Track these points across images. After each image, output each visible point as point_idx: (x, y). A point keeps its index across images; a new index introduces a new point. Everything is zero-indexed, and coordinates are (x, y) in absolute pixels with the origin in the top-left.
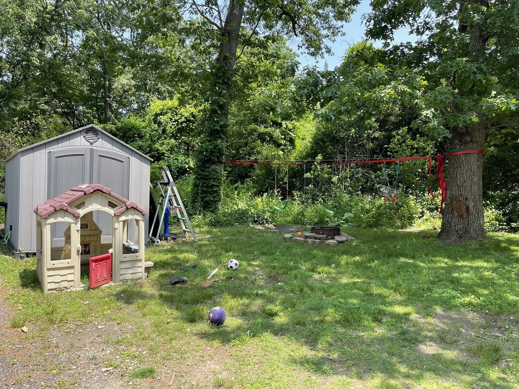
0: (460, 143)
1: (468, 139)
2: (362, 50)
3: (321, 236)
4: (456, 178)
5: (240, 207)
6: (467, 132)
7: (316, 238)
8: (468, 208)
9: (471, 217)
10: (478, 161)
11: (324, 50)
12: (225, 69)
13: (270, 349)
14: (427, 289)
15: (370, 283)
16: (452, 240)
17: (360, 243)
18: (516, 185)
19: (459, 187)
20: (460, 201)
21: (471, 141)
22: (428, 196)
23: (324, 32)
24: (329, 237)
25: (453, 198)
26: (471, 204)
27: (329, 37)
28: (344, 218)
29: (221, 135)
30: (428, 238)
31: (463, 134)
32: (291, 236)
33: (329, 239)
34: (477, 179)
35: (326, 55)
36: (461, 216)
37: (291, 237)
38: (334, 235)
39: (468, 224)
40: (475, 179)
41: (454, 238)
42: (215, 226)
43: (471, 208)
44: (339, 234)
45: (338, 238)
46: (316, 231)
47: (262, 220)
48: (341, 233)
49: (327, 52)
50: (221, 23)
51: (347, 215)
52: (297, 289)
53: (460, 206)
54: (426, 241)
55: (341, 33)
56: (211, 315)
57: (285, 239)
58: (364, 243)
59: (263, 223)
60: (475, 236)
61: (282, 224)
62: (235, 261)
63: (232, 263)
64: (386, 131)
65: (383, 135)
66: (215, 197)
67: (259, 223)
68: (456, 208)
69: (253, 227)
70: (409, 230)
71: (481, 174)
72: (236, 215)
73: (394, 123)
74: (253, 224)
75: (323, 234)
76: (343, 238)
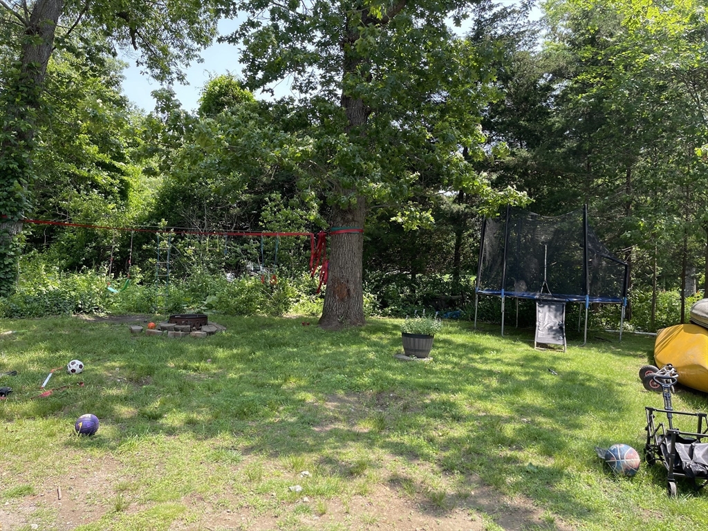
0: (342, 221)
1: (350, 217)
2: (227, 86)
3: (183, 326)
4: (339, 258)
5: (50, 288)
6: (349, 209)
7: (176, 330)
8: (349, 290)
9: (352, 301)
10: (359, 241)
11: (174, 76)
12: (31, 82)
13: (167, 449)
14: (317, 376)
15: (257, 376)
16: (333, 325)
17: (233, 333)
18: (389, 266)
19: (341, 268)
20: (341, 284)
21: (353, 220)
22: (306, 277)
23: (173, 50)
24: (194, 328)
25: (335, 280)
26: (352, 287)
27: (181, 59)
28: (206, 303)
29: (21, 179)
30: (308, 324)
31: (346, 211)
32: (142, 328)
33: (194, 330)
34: (358, 261)
35: (176, 82)
36: (342, 300)
37: (142, 330)
38: (201, 325)
39: (349, 309)
40: (356, 260)
41: (335, 323)
42: (11, 317)
43: (352, 291)
44: (206, 324)
45: (205, 328)
46: (177, 320)
47: (89, 307)
48: (209, 322)
49: (178, 79)
50: (26, 13)
51: (210, 299)
52: (175, 389)
53: (341, 288)
54: (307, 328)
55: (198, 58)
56: (81, 424)
57: (132, 331)
58: (238, 333)
59: (91, 311)
60: (355, 320)
61: (120, 313)
62: (78, 363)
63: (75, 365)
64: (256, 193)
65: (252, 199)
66: (6, 273)
67: (85, 312)
68: (338, 290)
69: (76, 318)
70: (286, 315)
71: (361, 255)
72: (47, 300)
73: (265, 185)
74: (74, 314)
75: (186, 324)
76: (213, 329)
